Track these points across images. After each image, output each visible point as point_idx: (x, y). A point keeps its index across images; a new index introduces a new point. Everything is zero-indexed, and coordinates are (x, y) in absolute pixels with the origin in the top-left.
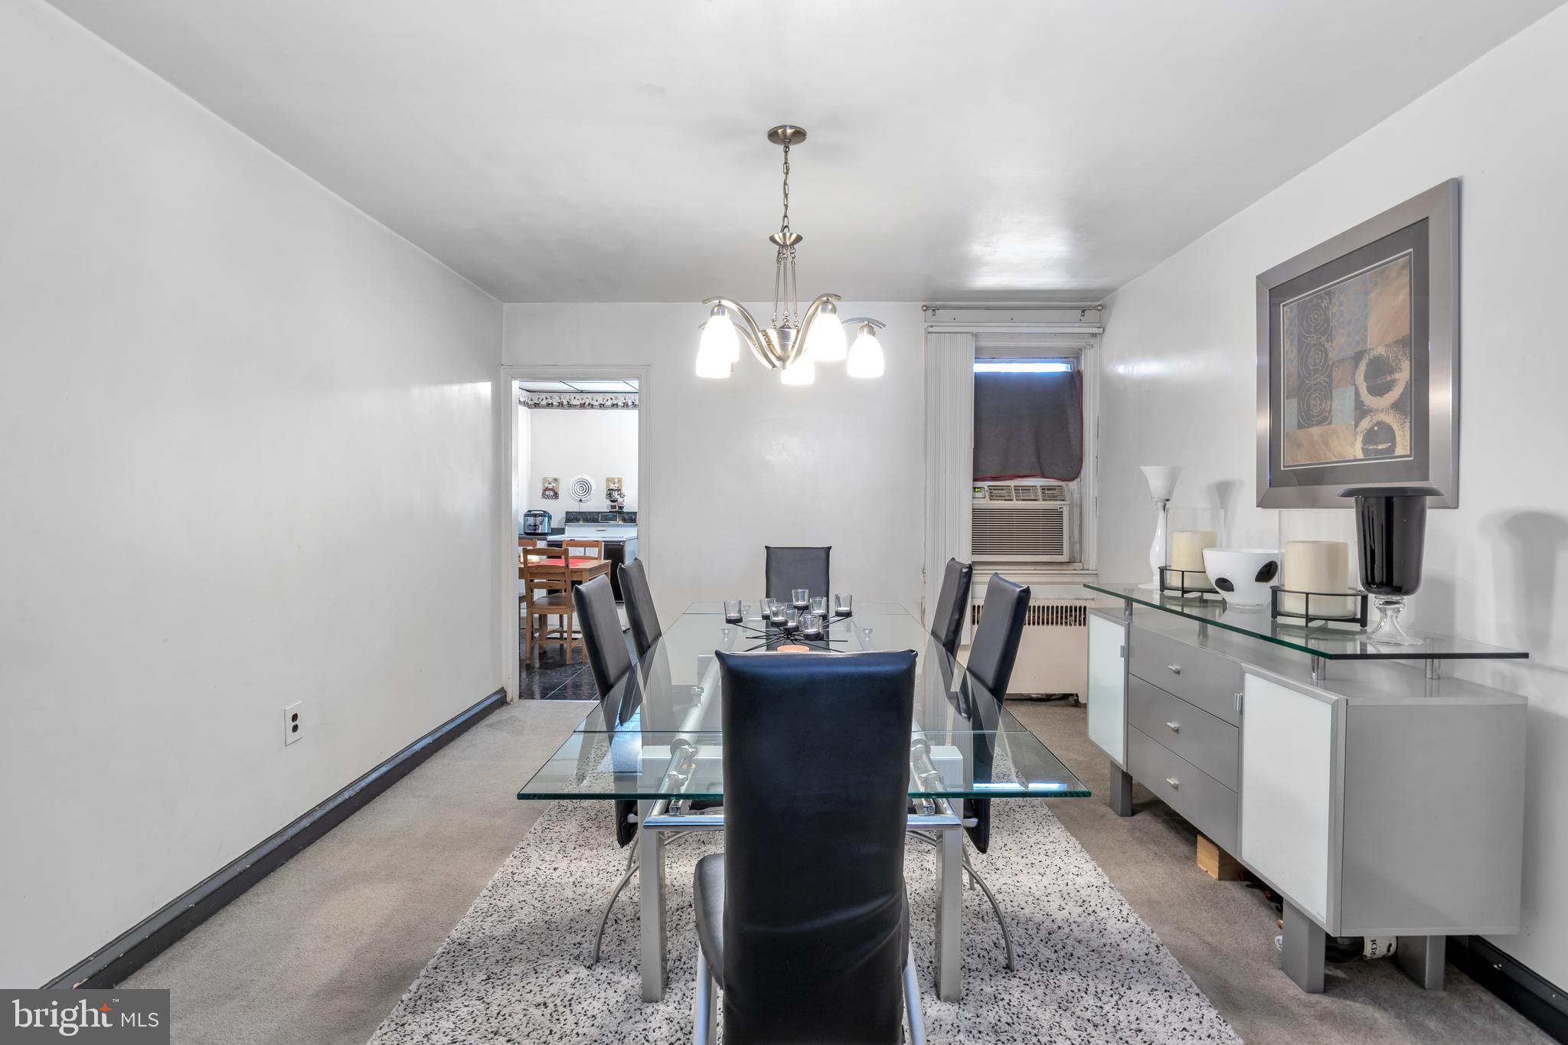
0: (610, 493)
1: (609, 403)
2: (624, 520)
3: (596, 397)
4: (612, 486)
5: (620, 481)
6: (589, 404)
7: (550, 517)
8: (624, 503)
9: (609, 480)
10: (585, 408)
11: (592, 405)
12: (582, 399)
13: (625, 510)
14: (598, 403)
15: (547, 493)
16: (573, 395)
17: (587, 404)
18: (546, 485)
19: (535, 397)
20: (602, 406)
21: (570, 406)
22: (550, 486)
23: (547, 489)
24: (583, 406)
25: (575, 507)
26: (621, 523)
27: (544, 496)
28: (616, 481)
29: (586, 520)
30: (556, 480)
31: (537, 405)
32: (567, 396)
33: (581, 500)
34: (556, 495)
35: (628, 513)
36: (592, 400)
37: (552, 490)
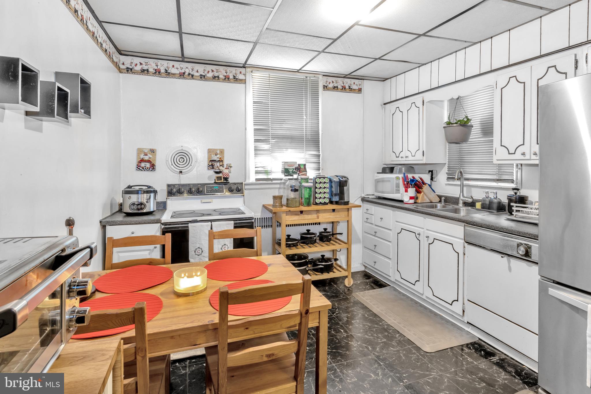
0: (211, 166)
1: (210, 75)
2: (231, 190)
3: (197, 67)
4: (215, 158)
5: (222, 152)
6: (189, 74)
7: (155, 192)
8: (230, 174)
9: (210, 151)
10: (185, 78)
11: (192, 76)
12: (182, 68)
13: (231, 180)
14: (198, 74)
15: (143, 164)
16: (172, 63)
17: (187, 74)
18: (142, 156)
19: (127, 61)
20: (203, 77)
21: (168, 74)
22: (146, 158)
23: (142, 161)
24: (182, 75)
25: (175, 180)
26: (228, 194)
27: (139, 168)
28: (218, 152)
29: (190, 192)
30: (153, 151)
31: (129, 70)
32: (165, 63)
33: (181, 172)
34: (153, 167)
35: (235, 184)
36: (193, 70)
37: (149, 161)
